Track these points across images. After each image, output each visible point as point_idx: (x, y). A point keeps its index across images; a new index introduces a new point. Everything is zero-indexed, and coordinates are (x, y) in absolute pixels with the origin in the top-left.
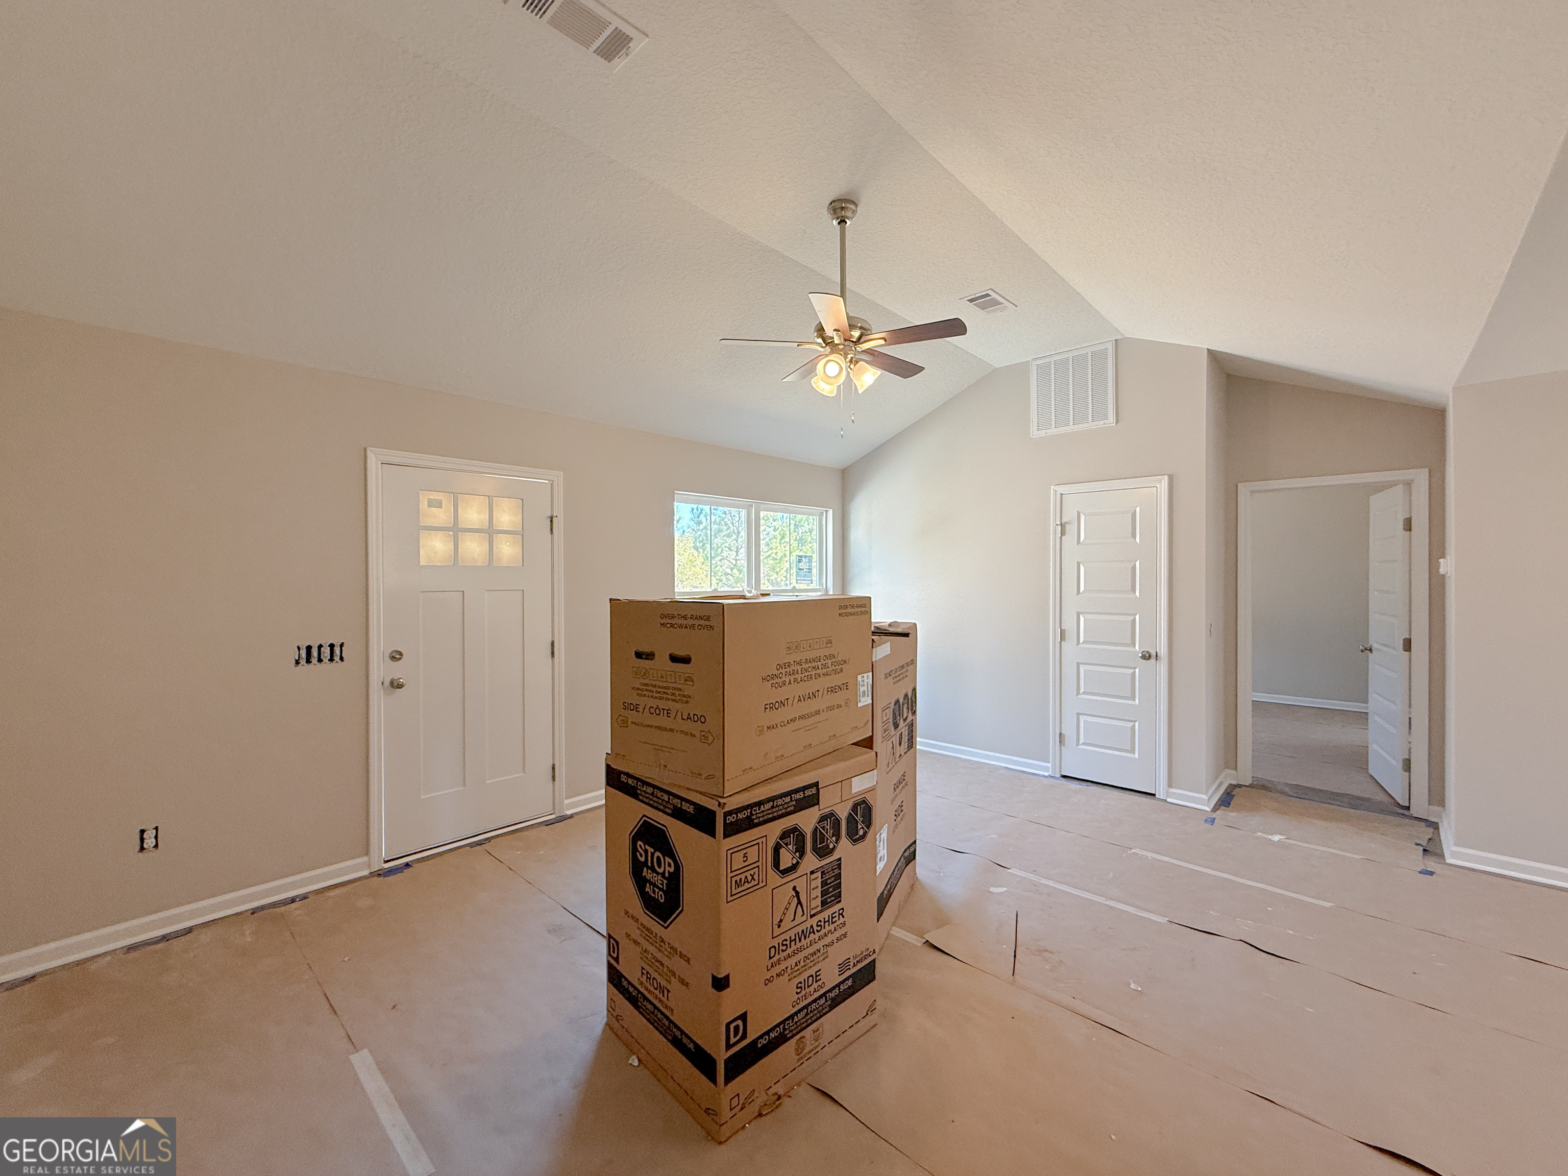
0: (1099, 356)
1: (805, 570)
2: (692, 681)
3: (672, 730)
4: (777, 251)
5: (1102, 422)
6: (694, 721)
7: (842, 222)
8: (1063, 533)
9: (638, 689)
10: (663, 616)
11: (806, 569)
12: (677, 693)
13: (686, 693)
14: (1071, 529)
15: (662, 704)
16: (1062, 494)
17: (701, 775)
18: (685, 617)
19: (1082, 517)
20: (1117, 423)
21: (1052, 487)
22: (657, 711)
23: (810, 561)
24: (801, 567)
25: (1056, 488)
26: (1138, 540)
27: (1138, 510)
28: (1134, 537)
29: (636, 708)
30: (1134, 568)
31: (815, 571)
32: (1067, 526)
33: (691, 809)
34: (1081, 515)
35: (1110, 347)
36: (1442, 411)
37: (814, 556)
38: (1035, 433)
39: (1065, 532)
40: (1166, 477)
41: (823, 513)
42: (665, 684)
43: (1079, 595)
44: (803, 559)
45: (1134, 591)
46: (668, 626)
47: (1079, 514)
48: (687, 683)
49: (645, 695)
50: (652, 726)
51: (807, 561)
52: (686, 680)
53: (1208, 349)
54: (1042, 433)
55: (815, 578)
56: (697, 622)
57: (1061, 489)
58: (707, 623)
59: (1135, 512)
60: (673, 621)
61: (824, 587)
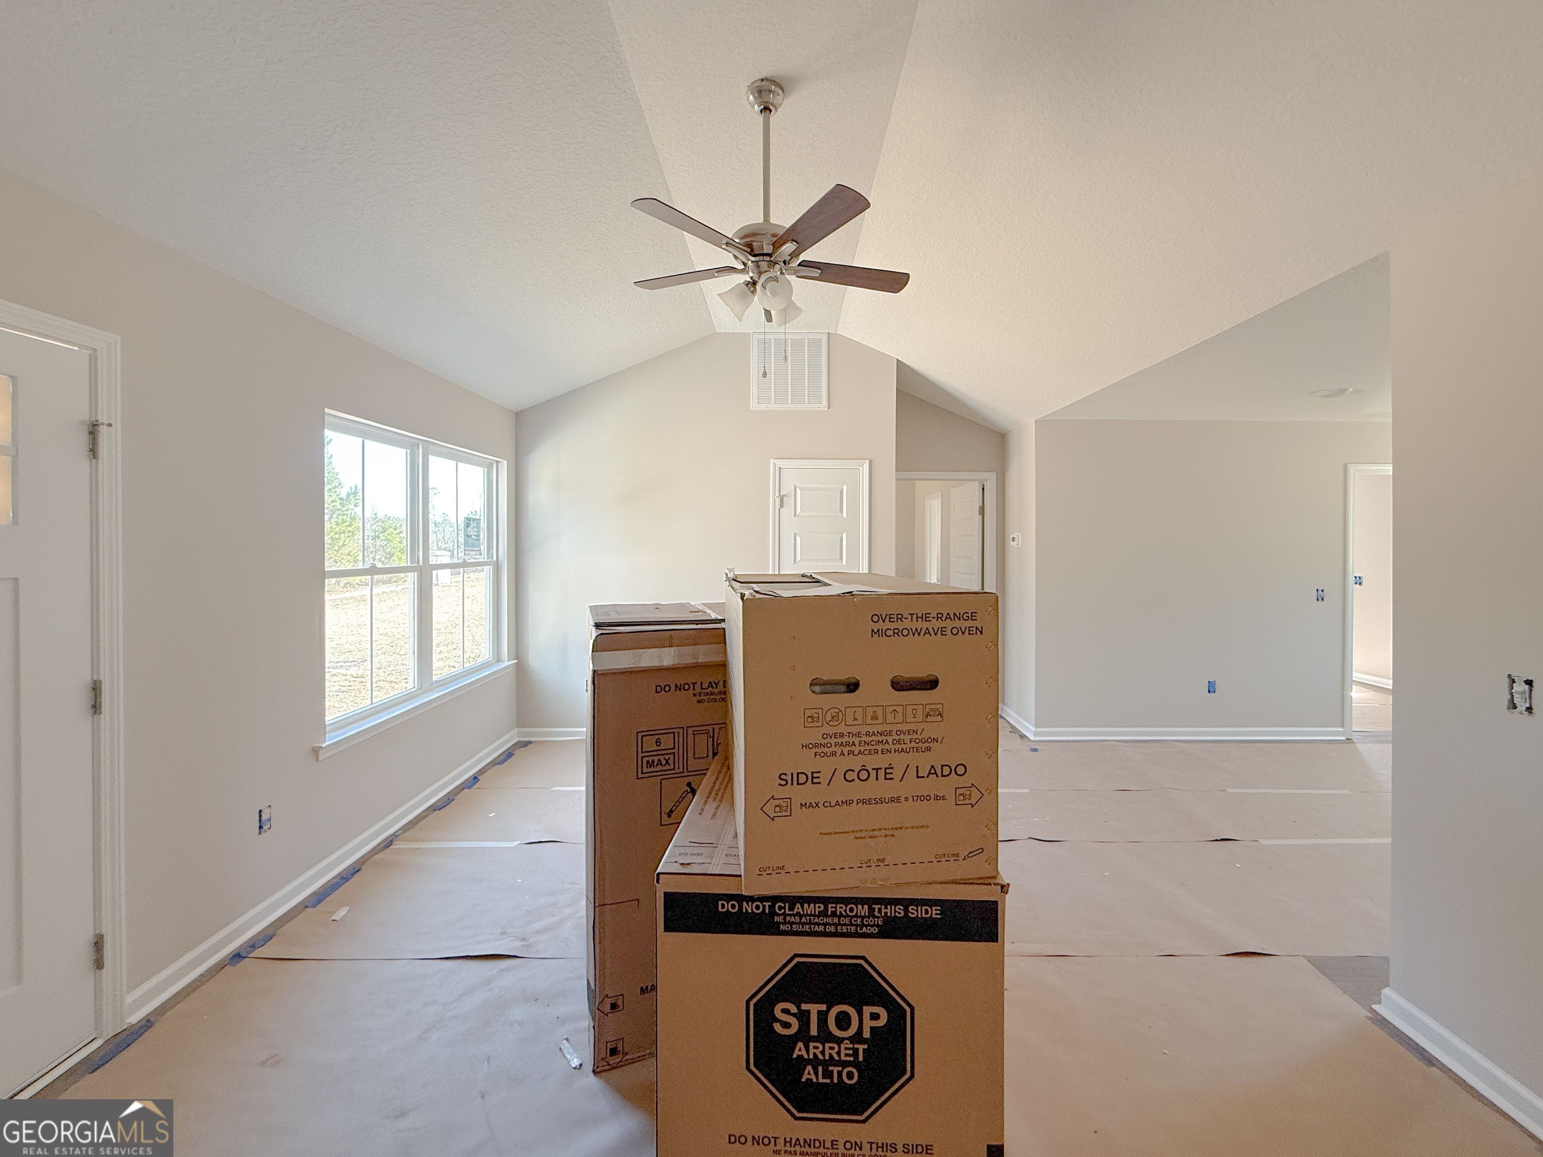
0: (814, 344)
1: (473, 537)
2: (940, 715)
3: (897, 800)
4: (640, 106)
5: (817, 406)
6: (942, 776)
7: (766, 109)
8: (782, 505)
9: (816, 746)
10: (877, 618)
11: (474, 535)
12: (907, 738)
13: (926, 735)
14: (789, 501)
15: (872, 762)
16: (780, 468)
17: (957, 855)
18: (925, 617)
19: (798, 491)
20: (829, 408)
21: (772, 460)
22: (864, 774)
23: (478, 526)
24: (469, 534)
25: (776, 461)
26: (845, 515)
27: (845, 488)
28: (842, 512)
29: (814, 778)
30: (841, 539)
31: (483, 536)
32: (785, 498)
33: (935, 912)
34: (797, 489)
35: (824, 338)
36: (1003, 434)
37: (482, 518)
38: (754, 405)
39: (785, 504)
40: (867, 462)
41: (492, 464)
42: (881, 728)
43: (796, 564)
44: (471, 522)
45: (842, 560)
46: (890, 633)
47: (795, 487)
48: (929, 719)
49: (834, 754)
50: (849, 803)
51: (475, 525)
52: (928, 715)
53: (897, 359)
54: (763, 407)
55: (484, 547)
56: (949, 624)
57: (780, 463)
58: (970, 623)
59: (842, 489)
60: (900, 625)
61: (495, 559)
